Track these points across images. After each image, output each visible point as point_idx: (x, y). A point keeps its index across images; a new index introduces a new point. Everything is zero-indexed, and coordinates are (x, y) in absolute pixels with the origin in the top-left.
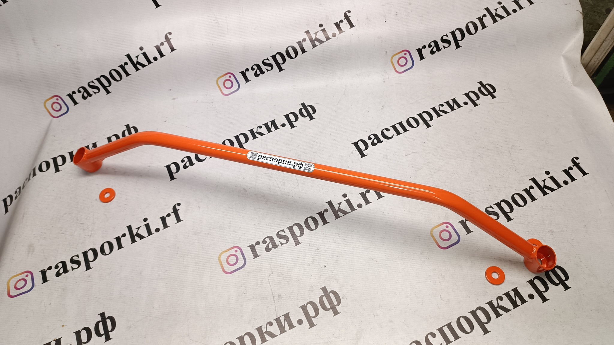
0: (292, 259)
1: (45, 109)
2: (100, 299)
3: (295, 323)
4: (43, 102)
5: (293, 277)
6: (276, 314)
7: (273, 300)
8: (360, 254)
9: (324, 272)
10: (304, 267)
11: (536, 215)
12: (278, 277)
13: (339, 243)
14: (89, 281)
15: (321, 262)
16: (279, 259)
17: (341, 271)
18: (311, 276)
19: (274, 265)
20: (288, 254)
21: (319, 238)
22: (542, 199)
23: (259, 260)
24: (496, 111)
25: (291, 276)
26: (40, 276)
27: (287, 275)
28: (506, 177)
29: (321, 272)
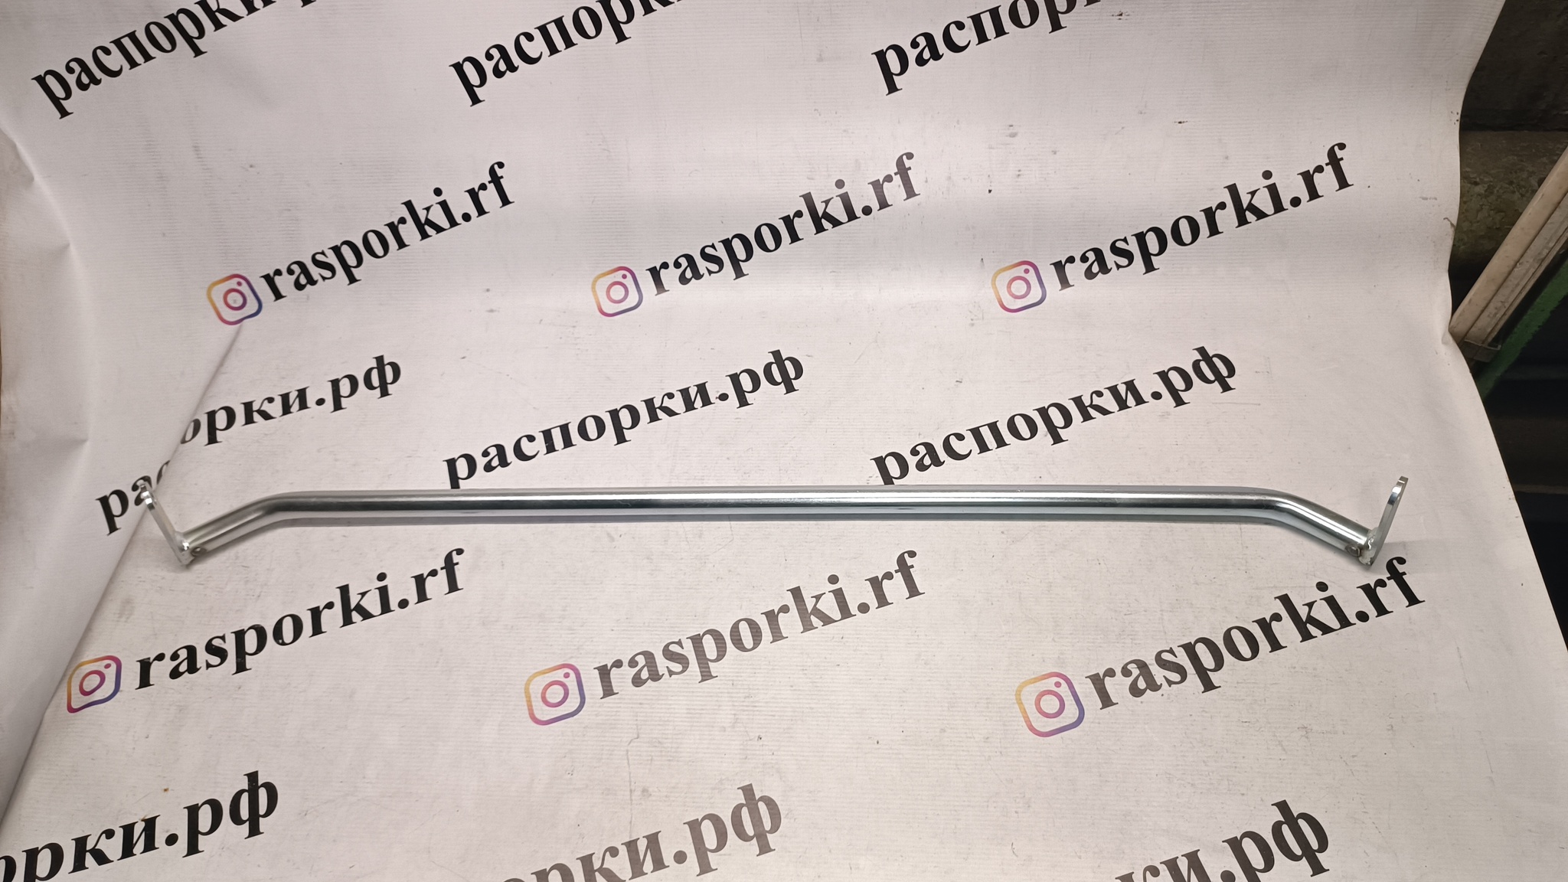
0: (685, 711)
1: (208, 303)
2: (254, 740)
3: (668, 857)
4: (207, 286)
5: (681, 752)
6: (630, 832)
7: (628, 797)
8: (844, 722)
9: (755, 750)
10: (712, 733)
11: (1276, 684)
12: (649, 747)
13: (801, 688)
14: (236, 698)
15: (752, 728)
16: (659, 706)
17: (794, 753)
18: (723, 756)
19: (645, 719)
20: (681, 698)
21: (759, 671)
22: (1296, 650)
23: (614, 703)
24: (1226, 422)
25: (679, 750)
26: (136, 673)
27: (669, 745)
28: (1221, 585)
29: (747, 749)
